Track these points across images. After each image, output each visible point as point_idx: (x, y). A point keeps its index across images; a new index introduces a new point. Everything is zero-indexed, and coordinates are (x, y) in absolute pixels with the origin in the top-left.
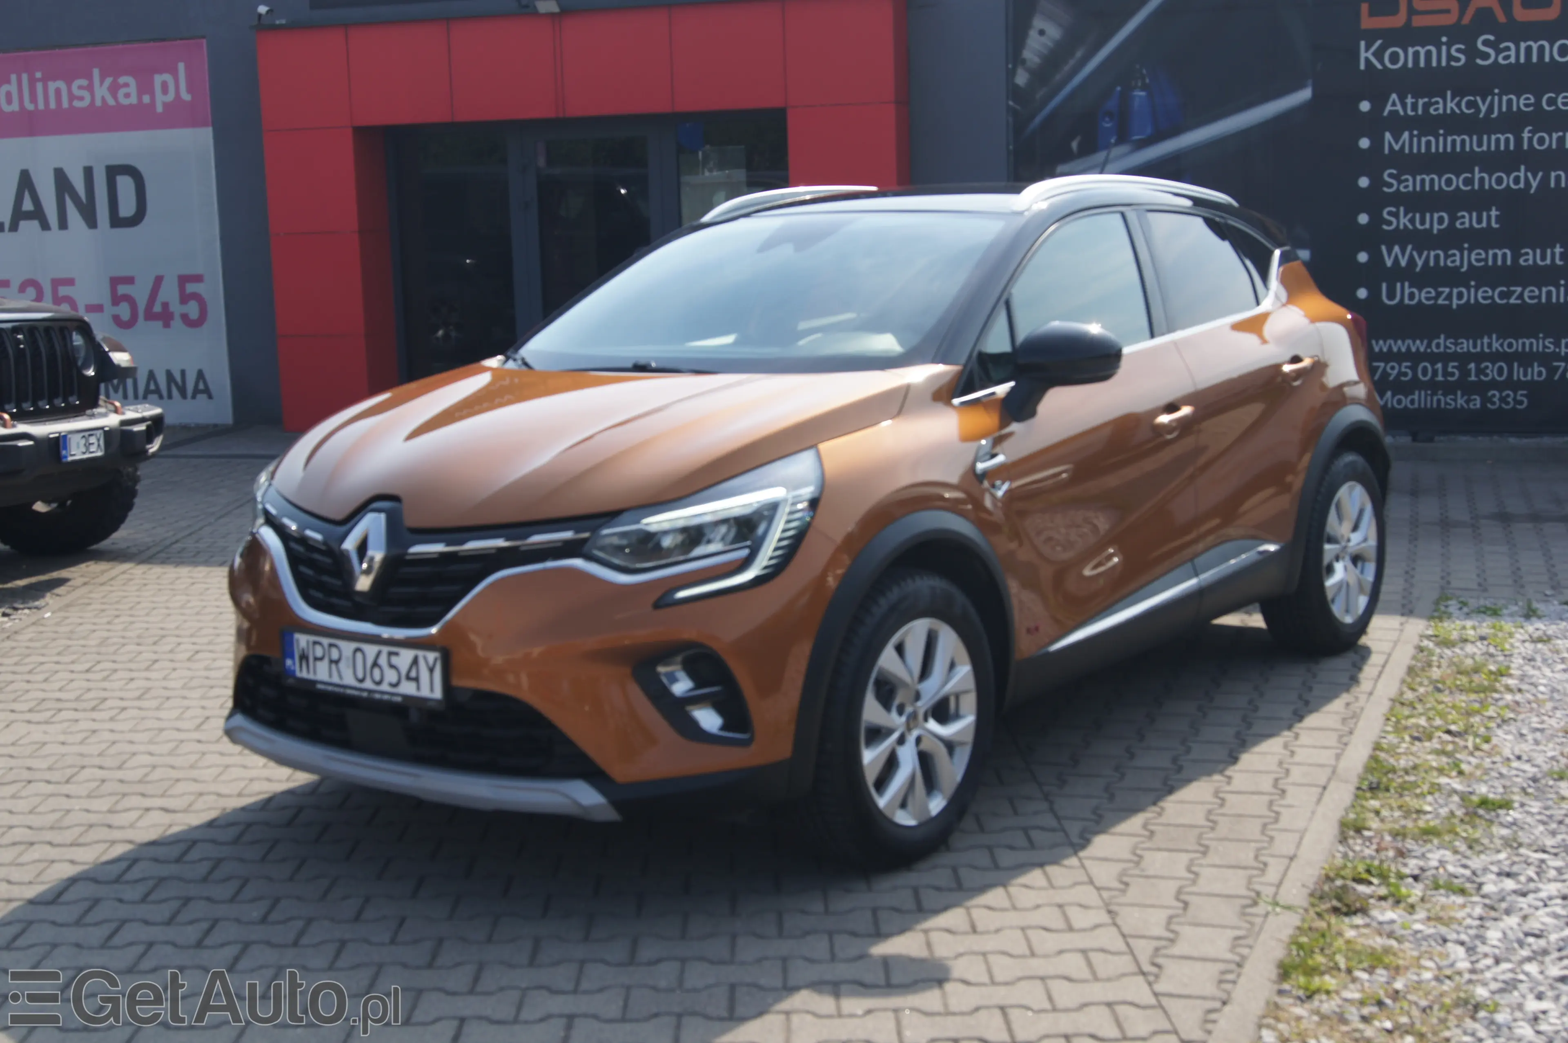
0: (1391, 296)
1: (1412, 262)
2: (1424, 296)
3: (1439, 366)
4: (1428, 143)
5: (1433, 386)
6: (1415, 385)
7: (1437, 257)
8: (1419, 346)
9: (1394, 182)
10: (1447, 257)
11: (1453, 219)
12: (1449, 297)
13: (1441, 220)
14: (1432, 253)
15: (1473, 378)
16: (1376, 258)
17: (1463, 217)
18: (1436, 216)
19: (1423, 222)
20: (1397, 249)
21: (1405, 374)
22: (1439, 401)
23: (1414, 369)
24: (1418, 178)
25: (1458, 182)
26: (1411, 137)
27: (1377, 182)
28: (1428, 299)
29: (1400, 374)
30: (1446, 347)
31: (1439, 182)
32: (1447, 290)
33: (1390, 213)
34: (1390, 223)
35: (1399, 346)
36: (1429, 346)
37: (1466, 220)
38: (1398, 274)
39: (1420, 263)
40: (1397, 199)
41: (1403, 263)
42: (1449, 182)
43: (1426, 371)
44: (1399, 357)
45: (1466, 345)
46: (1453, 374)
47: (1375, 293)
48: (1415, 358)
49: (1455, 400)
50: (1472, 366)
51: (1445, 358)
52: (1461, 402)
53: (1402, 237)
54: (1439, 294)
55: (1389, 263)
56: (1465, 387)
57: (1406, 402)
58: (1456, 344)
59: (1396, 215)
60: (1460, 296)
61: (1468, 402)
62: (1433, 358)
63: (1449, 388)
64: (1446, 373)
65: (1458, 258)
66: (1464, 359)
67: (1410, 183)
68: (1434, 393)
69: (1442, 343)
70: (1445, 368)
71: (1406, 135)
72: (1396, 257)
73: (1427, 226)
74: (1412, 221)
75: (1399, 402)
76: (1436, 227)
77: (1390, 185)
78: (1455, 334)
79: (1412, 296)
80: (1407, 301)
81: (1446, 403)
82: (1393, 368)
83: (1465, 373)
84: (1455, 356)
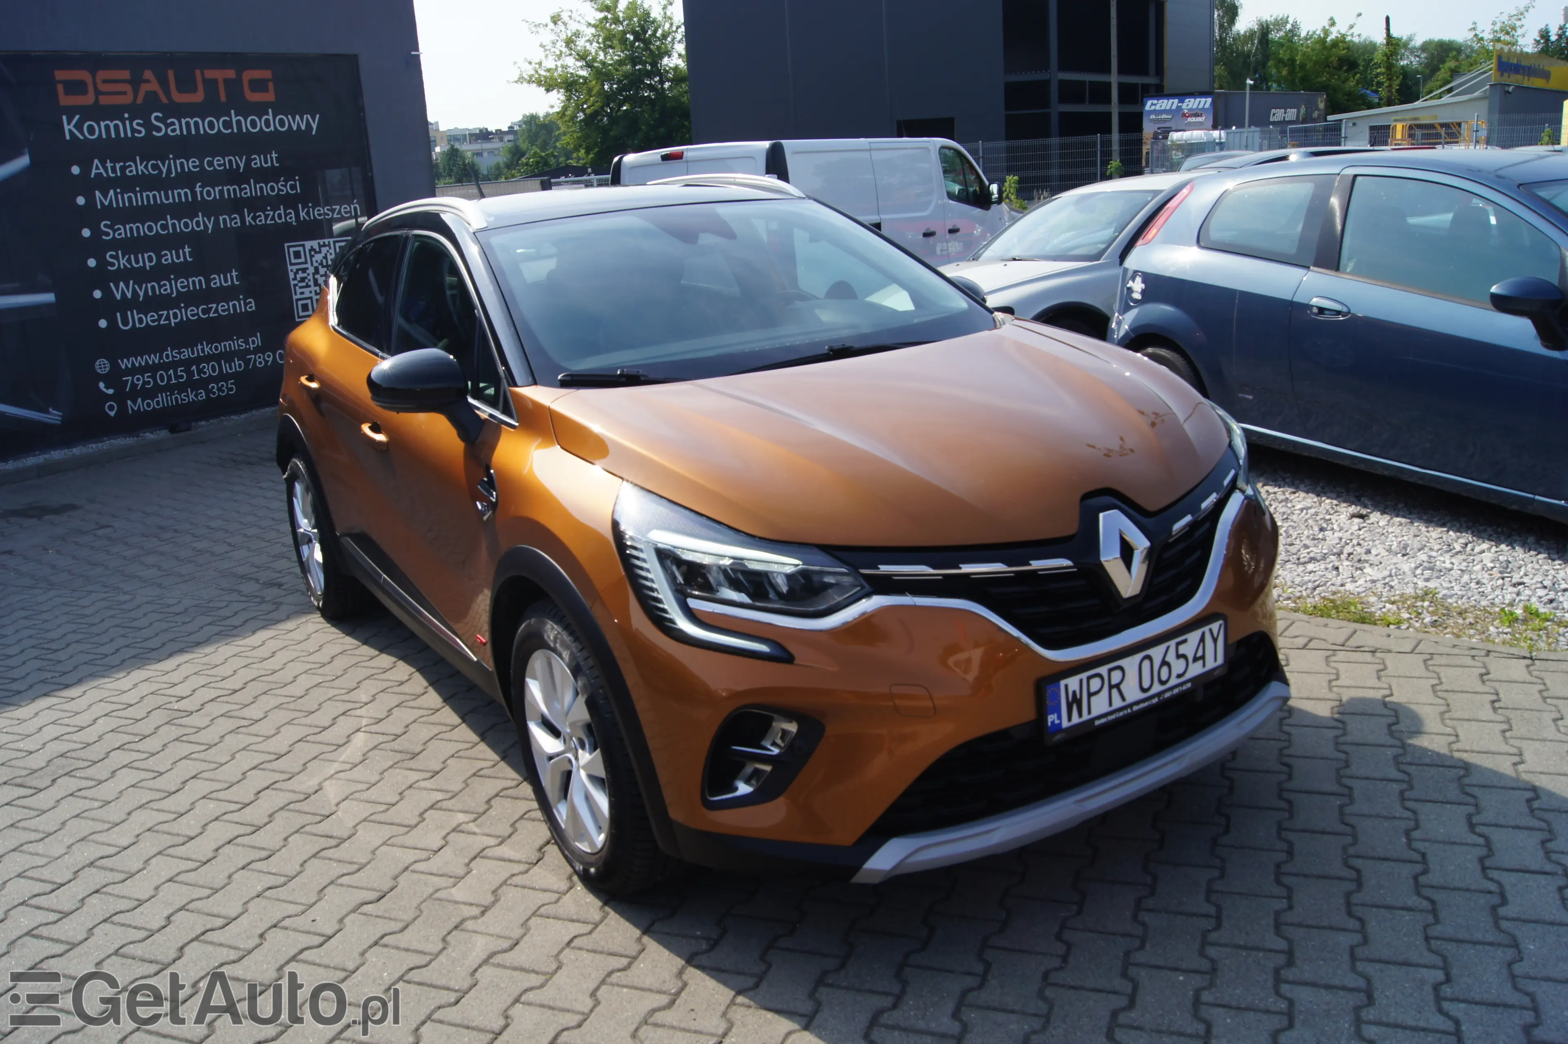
0: (125, 323)
1: (135, 293)
2: (149, 319)
3: (171, 371)
4: (130, 198)
5: (169, 388)
6: (158, 389)
7: (153, 288)
8: (153, 359)
9: (111, 232)
10: (160, 287)
11: (159, 257)
12: (168, 318)
13: (150, 259)
14: (149, 285)
15: (197, 377)
16: (108, 294)
17: (166, 255)
18: (146, 256)
19: (137, 262)
20: (122, 284)
21: (149, 383)
22: (176, 399)
23: (154, 377)
24: (128, 227)
25: (157, 228)
26: (116, 194)
27: (97, 232)
28: (153, 321)
29: (145, 383)
30: (173, 357)
31: (143, 229)
32: (166, 312)
33: (112, 256)
34: (113, 265)
35: (140, 361)
36: (161, 358)
37: (169, 257)
38: (126, 305)
39: (142, 294)
40: (115, 244)
41: (129, 295)
42: (150, 229)
43: (163, 378)
44: (142, 370)
45: (187, 353)
46: (182, 377)
47: (112, 322)
48: (153, 369)
49: (188, 396)
50: (194, 367)
51: (174, 365)
52: (192, 396)
53: (125, 275)
54: (160, 316)
55: (118, 297)
56: (194, 385)
57: (154, 404)
58: (180, 353)
59: (116, 257)
60: (175, 316)
61: (196, 396)
62: (166, 367)
63: (181, 388)
64: (177, 377)
65: (168, 287)
66: (187, 363)
67: (122, 231)
68: (172, 394)
69: (171, 354)
70: (175, 373)
71: (112, 192)
72: (123, 290)
73: (141, 264)
74: (129, 261)
75: (149, 405)
76: (148, 264)
77: (108, 234)
78: (178, 346)
79: (141, 321)
80: (138, 325)
81: (182, 400)
82: (138, 380)
83: (190, 374)
84: (181, 363)
